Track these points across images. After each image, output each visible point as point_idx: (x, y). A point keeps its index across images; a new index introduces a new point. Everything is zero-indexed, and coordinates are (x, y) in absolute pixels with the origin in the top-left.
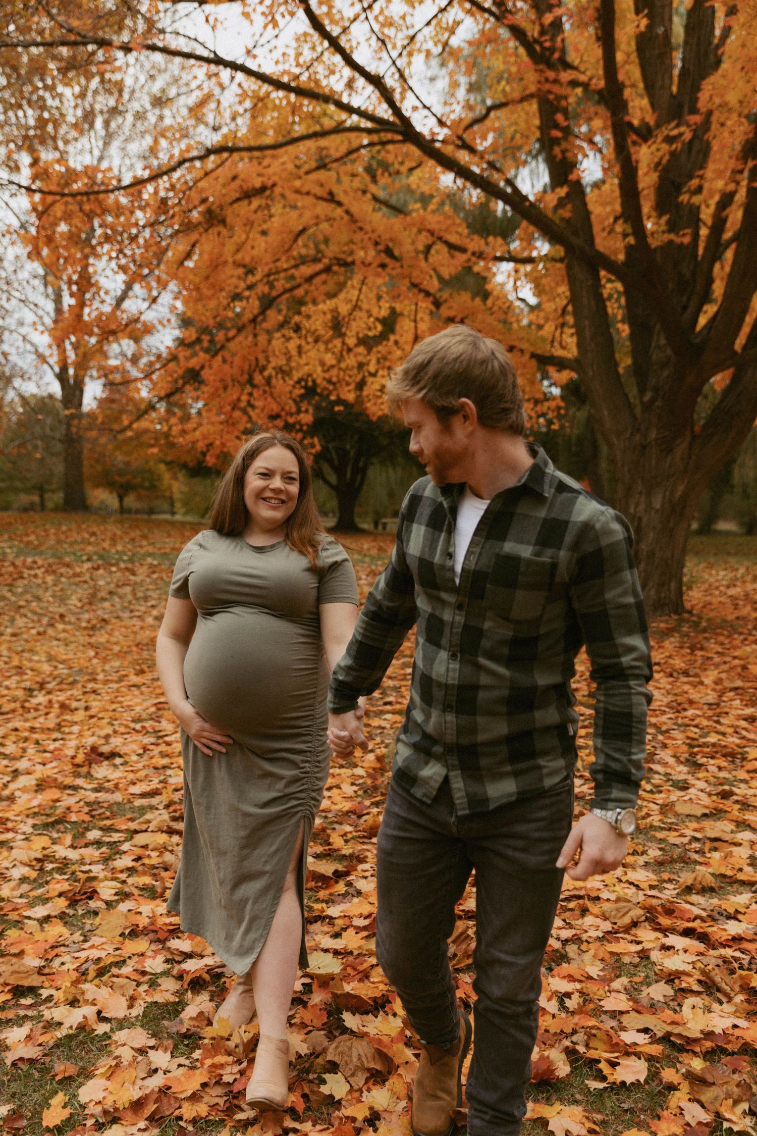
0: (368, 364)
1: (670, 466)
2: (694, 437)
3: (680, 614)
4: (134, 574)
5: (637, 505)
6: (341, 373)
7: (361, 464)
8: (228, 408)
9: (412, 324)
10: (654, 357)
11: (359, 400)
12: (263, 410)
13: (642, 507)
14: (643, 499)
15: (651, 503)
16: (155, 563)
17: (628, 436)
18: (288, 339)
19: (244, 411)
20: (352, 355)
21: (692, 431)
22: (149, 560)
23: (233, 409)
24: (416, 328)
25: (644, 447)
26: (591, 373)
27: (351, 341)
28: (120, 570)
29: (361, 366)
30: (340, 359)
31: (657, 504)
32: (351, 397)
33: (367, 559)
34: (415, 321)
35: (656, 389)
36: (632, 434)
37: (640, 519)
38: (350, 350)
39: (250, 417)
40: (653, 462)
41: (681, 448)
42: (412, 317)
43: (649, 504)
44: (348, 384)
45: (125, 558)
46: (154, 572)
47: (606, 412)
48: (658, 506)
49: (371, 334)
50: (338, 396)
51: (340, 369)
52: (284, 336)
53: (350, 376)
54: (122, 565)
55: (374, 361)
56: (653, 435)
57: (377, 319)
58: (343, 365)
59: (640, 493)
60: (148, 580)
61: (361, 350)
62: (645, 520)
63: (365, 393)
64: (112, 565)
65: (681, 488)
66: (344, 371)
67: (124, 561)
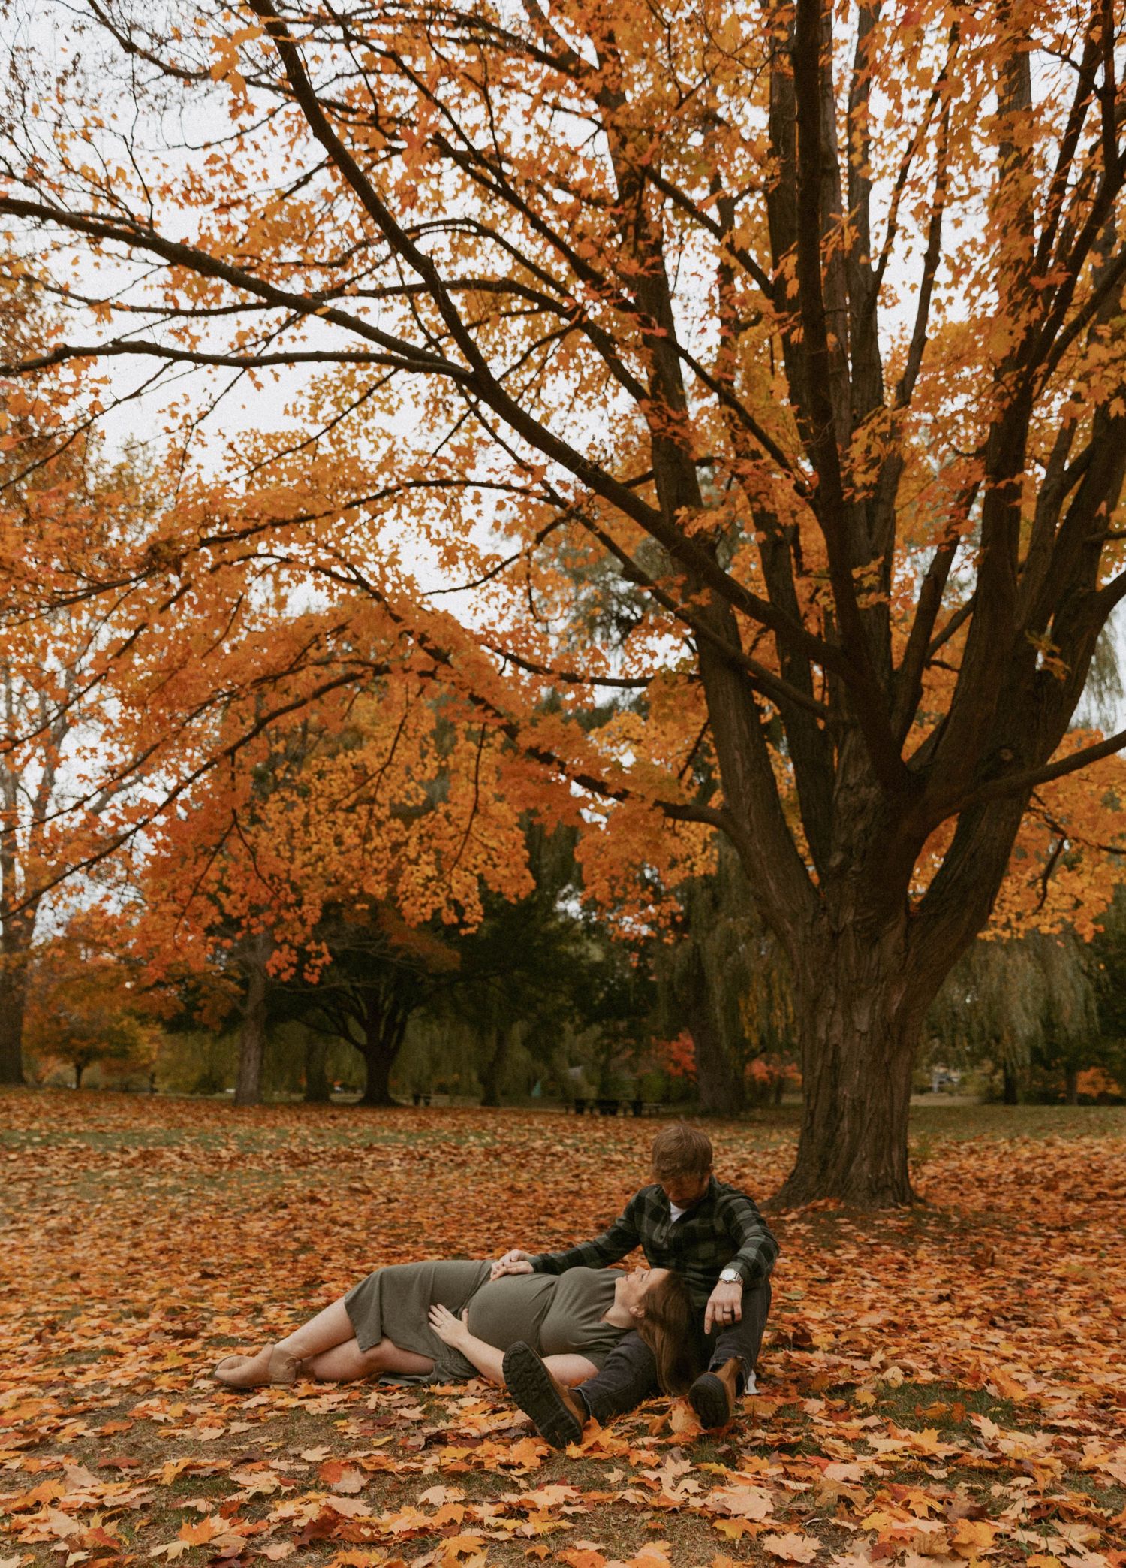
0: (406, 843)
1: (878, 964)
2: (911, 920)
3: (910, 1204)
4: (43, 1163)
5: (830, 1026)
6: (367, 857)
7: (399, 1018)
8: (187, 891)
9: (472, 786)
10: (841, 802)
11: (392, 898)
12: (243, 896)
13: (837, 1030)
14: (838, 1017)
15: (852, 1022)
16: (82, 1146)
17: (809, 920)
18: (291, 806)
19: (213, 899)
20: (383, 831)
21: (907, 912)
22: (74, 1142)
23: (195, 893)
24: (477, 792)
25: (835, 935)
26: (748, 827)
27: (381, 813)
28: (22, 1157)
29: (396, 847)
30: (366, 838)
31: (862, 1021)
32: (380, 891)
33: (402, 1137)
34: (476, 782)
35: (848, 849)
36: (815, 917)
37: (836, 1049)
38: (380, 824)
39: (221, 907)
40: (852, 960)
41: (893, 938)
42: (472, 777)
43: (850, 1024)
44: (376, 872)
45: (37, 1139)
46: (76, 1160)
47: (772, 885)
48: (864, 1028)
49: (410, 804)
50: (361, 889)
51: (364, 851)
52: (283, 799)
53: (380, 861)
54: (29, 1150)
55: (414, 840)
56: (848, 917)
57: (420, 783)
58: (369, 846)
59: (834, 1008)
60: (63, 1171)
61: (398, 824)
62: (844, 1052)
63: (401, 887)
64: (12, 1150)
65: (897, 999)
66: (371, 853)
67: (33, 1144)
